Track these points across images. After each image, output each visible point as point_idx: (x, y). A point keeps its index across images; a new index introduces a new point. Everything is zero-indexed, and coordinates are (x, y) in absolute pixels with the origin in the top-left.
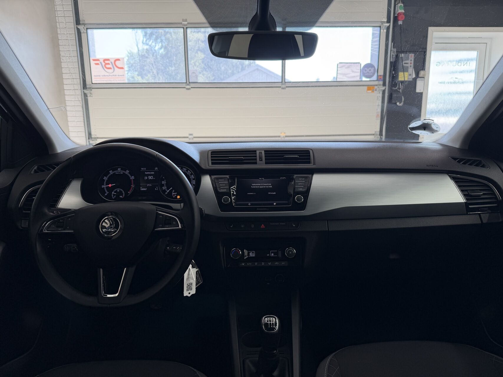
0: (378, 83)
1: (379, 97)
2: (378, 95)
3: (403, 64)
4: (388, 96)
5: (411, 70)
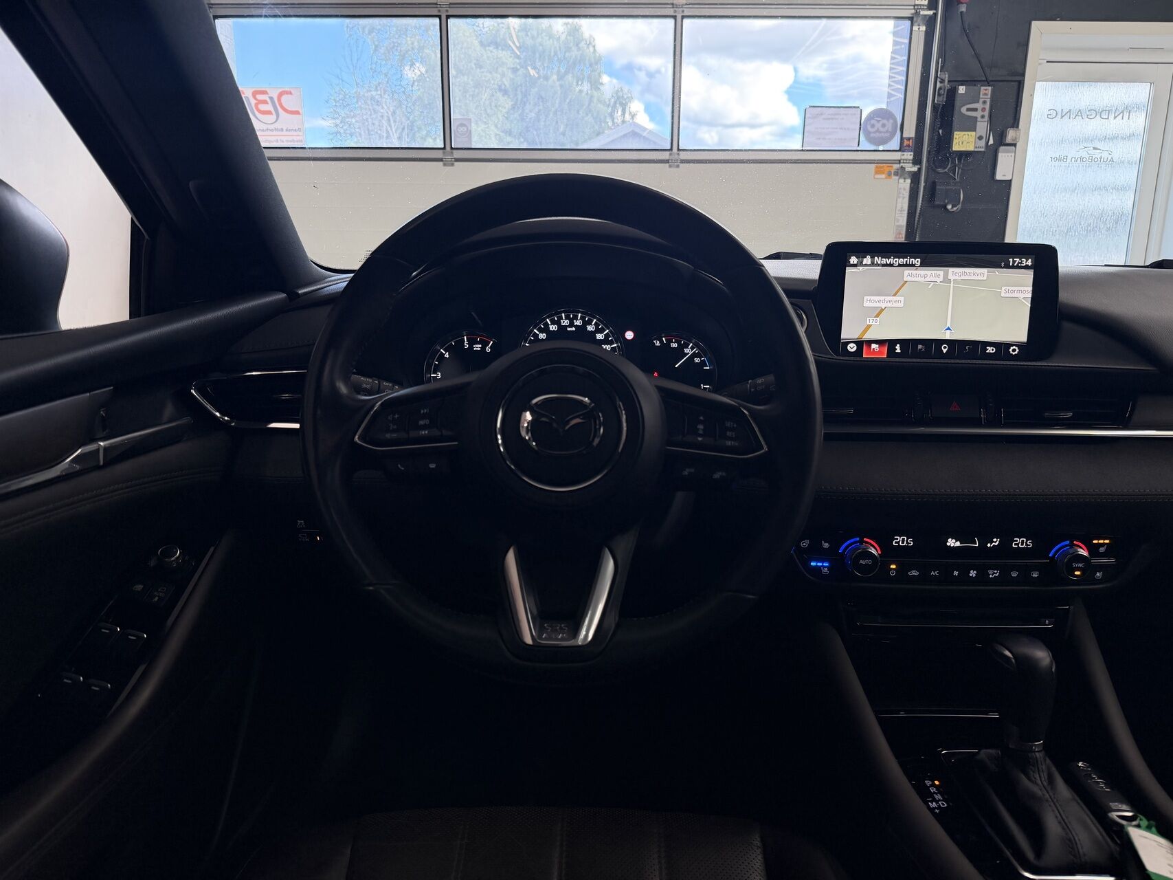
0: (903, 157)
1: (904, 189)
2: (900, 186)
3: (964, 110)
4: (925, 188)
5: (982, 127)
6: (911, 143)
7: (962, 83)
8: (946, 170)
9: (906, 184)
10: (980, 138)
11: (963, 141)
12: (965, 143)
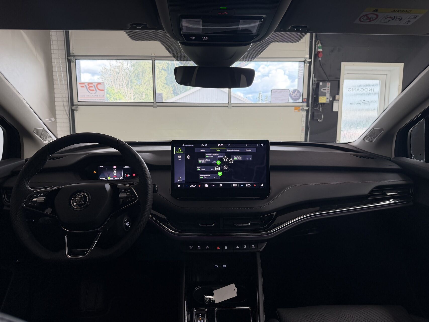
0: (303, 105)
1: (304, 115)
2: (303, 114)
3: (322, 90)
4: (311, 114)
5: (328, 95)
6: (305, 100)
7: (321, 81)
8: (317, 108)
9: (304, 113)
10: (328, 98)
11: (322, 100)
12: (323, 100)
